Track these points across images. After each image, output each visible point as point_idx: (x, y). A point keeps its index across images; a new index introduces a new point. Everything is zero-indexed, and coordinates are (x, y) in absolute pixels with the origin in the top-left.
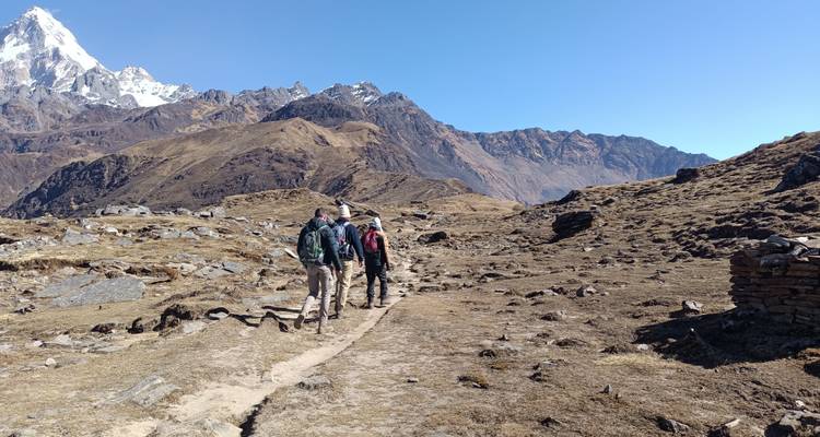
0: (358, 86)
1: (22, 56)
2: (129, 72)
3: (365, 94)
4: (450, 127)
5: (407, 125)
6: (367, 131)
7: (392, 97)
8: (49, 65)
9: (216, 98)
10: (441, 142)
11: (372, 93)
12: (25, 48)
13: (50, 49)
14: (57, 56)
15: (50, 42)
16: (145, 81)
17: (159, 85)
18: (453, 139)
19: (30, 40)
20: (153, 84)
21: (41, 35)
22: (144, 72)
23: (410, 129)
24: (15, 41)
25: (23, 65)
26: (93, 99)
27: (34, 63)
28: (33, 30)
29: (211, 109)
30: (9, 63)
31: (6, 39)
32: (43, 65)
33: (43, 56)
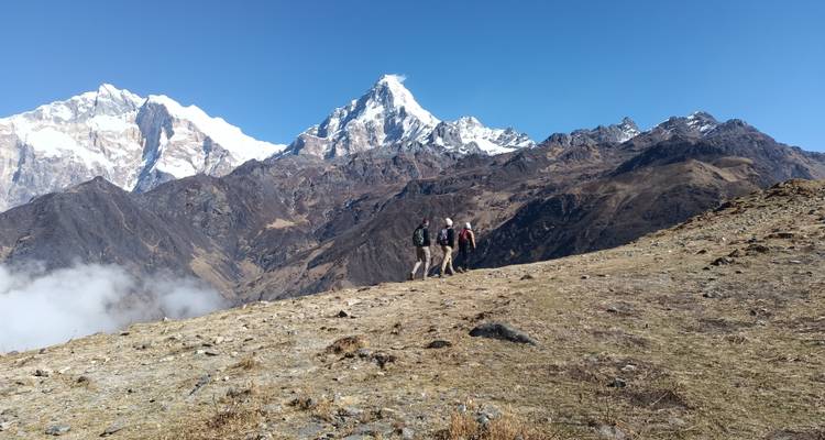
0: (692, 117)
1: (378, 116)
2: (463, 122)
3: (701, 124)
4: (797, 149)
5: (755, 152)
6: (745, 165)
7: (732, 124)
8: (398, 121)
9: (559, 140)
10: (793, 166)
11: (708, 122)
12: (381, 109)
13: (398, 108)
14: (403, 114)
15: (397, 103)
16: (477, 128)
17: (488, 130)
18: (802, 161)
19: (383, 102)
20: (483, 130)
21: (391, 98)
22: (474, 120)
23: (760, 156)
24: (373, 105)
25: (380, 124)
26: (449, 147)
27: (386, 121)
28: (386, 94)
29: (560, 150)
30: (370, 123)
31: (367, 104)
32: (393, 121)
33: (394, 114)
